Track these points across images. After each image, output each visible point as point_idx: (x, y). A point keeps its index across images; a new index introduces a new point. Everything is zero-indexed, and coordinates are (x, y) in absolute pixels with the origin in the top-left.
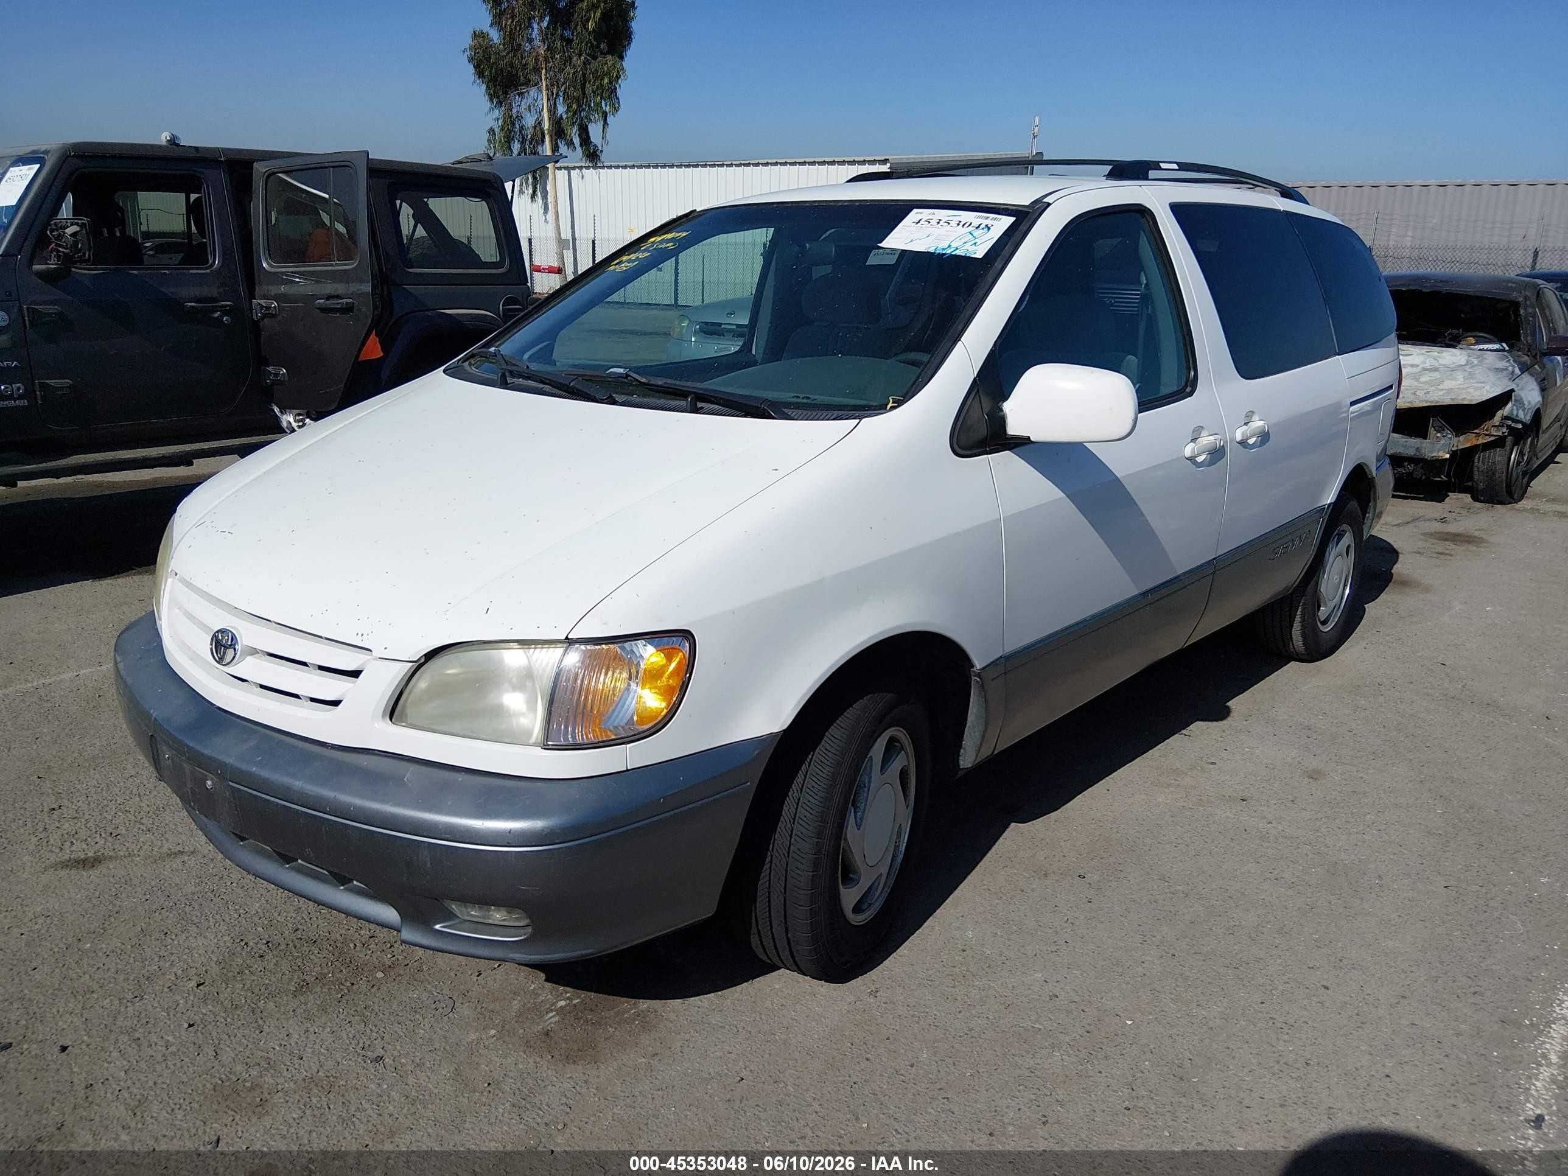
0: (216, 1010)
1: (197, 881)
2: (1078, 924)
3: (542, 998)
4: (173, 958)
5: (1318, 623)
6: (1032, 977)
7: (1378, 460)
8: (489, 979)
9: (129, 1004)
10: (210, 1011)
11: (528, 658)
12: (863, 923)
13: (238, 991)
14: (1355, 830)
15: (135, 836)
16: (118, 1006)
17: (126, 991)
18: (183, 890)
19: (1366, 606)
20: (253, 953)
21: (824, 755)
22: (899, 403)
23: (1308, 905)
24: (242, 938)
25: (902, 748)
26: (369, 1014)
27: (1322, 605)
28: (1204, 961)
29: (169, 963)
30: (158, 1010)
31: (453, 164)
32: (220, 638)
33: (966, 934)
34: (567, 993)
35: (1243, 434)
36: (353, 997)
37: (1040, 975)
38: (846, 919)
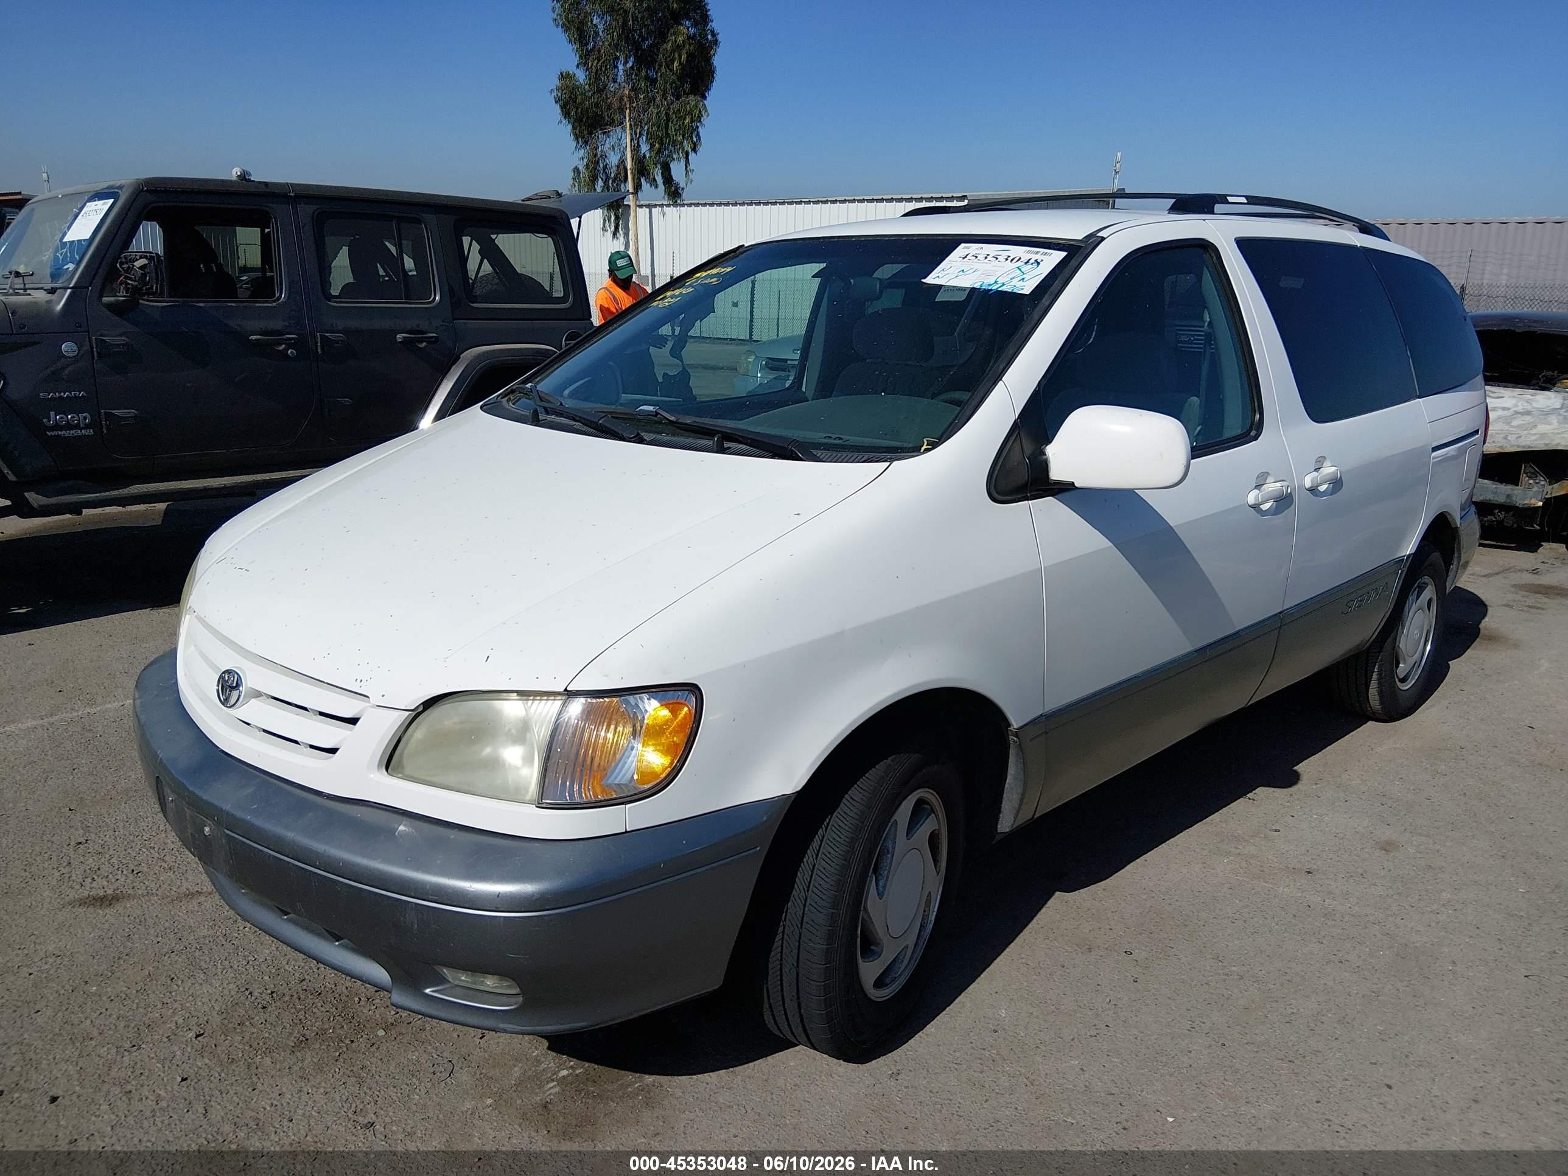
0: (211, 1064)
1: (210, 924)
2: (1121, 1006)
3: (543, 1066)
4: (176, 1005)
5: (1397, 680)
6: (1067, 1064)
7: (1462, 509)
8: (492, 1042)
9: (126, 1053)
10: (206, 1065)
11: (526, 710)
12: (887, 998)
13: (236, 1044)
14: (1428, 909)
15: (156, 874)
16: (115, 1054)
17: (125, 1039)
18: (196, 933)
19: (1450, 663)
20: (256, 1004)
21: (842, 819)
22: (934, 446)
23: (1374, 992)
24: (247, 986)
25: (932, 811)
26: (365, 1075)
27: (1401, 661)
28: (1257, 1052)
29: (171, 1011)
30: (154, 1061)
31: (523, 201)
32: (227, 678)
33: (1000, 1012)
34: (570, 1061)
35: (1312, 481)
36: (350, 1056)
37: (1077, 1062)
38: (866, 995)
